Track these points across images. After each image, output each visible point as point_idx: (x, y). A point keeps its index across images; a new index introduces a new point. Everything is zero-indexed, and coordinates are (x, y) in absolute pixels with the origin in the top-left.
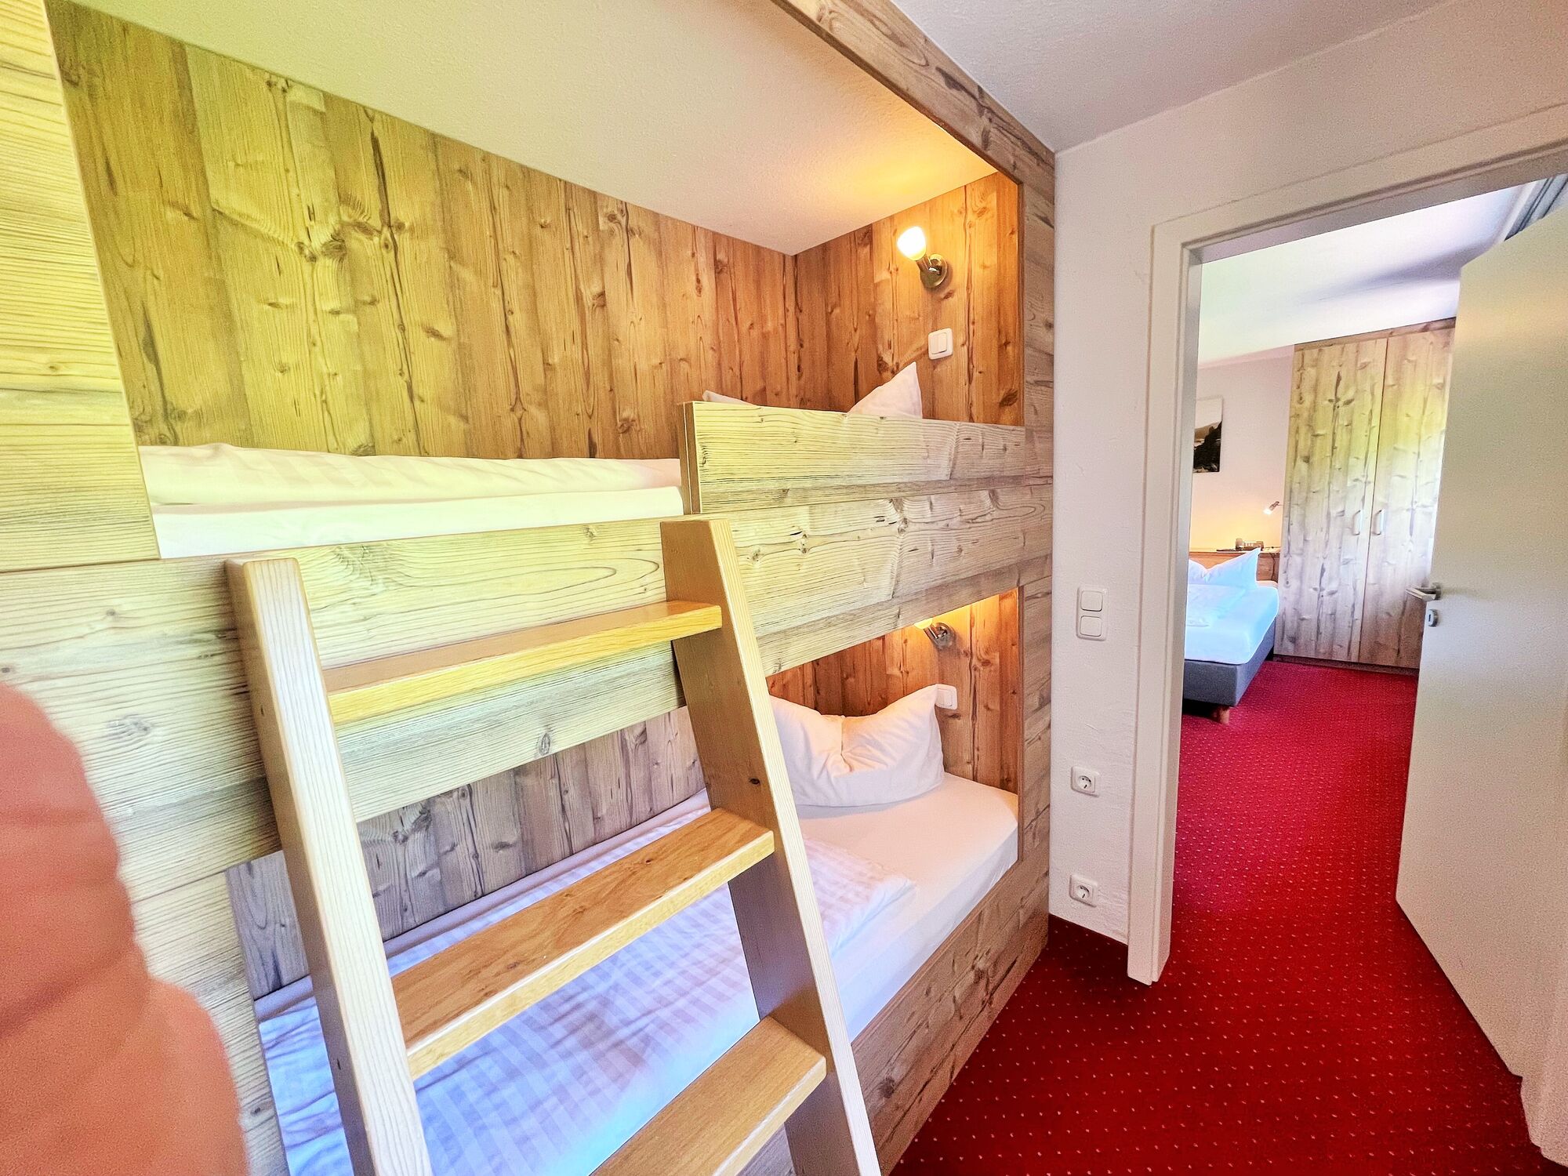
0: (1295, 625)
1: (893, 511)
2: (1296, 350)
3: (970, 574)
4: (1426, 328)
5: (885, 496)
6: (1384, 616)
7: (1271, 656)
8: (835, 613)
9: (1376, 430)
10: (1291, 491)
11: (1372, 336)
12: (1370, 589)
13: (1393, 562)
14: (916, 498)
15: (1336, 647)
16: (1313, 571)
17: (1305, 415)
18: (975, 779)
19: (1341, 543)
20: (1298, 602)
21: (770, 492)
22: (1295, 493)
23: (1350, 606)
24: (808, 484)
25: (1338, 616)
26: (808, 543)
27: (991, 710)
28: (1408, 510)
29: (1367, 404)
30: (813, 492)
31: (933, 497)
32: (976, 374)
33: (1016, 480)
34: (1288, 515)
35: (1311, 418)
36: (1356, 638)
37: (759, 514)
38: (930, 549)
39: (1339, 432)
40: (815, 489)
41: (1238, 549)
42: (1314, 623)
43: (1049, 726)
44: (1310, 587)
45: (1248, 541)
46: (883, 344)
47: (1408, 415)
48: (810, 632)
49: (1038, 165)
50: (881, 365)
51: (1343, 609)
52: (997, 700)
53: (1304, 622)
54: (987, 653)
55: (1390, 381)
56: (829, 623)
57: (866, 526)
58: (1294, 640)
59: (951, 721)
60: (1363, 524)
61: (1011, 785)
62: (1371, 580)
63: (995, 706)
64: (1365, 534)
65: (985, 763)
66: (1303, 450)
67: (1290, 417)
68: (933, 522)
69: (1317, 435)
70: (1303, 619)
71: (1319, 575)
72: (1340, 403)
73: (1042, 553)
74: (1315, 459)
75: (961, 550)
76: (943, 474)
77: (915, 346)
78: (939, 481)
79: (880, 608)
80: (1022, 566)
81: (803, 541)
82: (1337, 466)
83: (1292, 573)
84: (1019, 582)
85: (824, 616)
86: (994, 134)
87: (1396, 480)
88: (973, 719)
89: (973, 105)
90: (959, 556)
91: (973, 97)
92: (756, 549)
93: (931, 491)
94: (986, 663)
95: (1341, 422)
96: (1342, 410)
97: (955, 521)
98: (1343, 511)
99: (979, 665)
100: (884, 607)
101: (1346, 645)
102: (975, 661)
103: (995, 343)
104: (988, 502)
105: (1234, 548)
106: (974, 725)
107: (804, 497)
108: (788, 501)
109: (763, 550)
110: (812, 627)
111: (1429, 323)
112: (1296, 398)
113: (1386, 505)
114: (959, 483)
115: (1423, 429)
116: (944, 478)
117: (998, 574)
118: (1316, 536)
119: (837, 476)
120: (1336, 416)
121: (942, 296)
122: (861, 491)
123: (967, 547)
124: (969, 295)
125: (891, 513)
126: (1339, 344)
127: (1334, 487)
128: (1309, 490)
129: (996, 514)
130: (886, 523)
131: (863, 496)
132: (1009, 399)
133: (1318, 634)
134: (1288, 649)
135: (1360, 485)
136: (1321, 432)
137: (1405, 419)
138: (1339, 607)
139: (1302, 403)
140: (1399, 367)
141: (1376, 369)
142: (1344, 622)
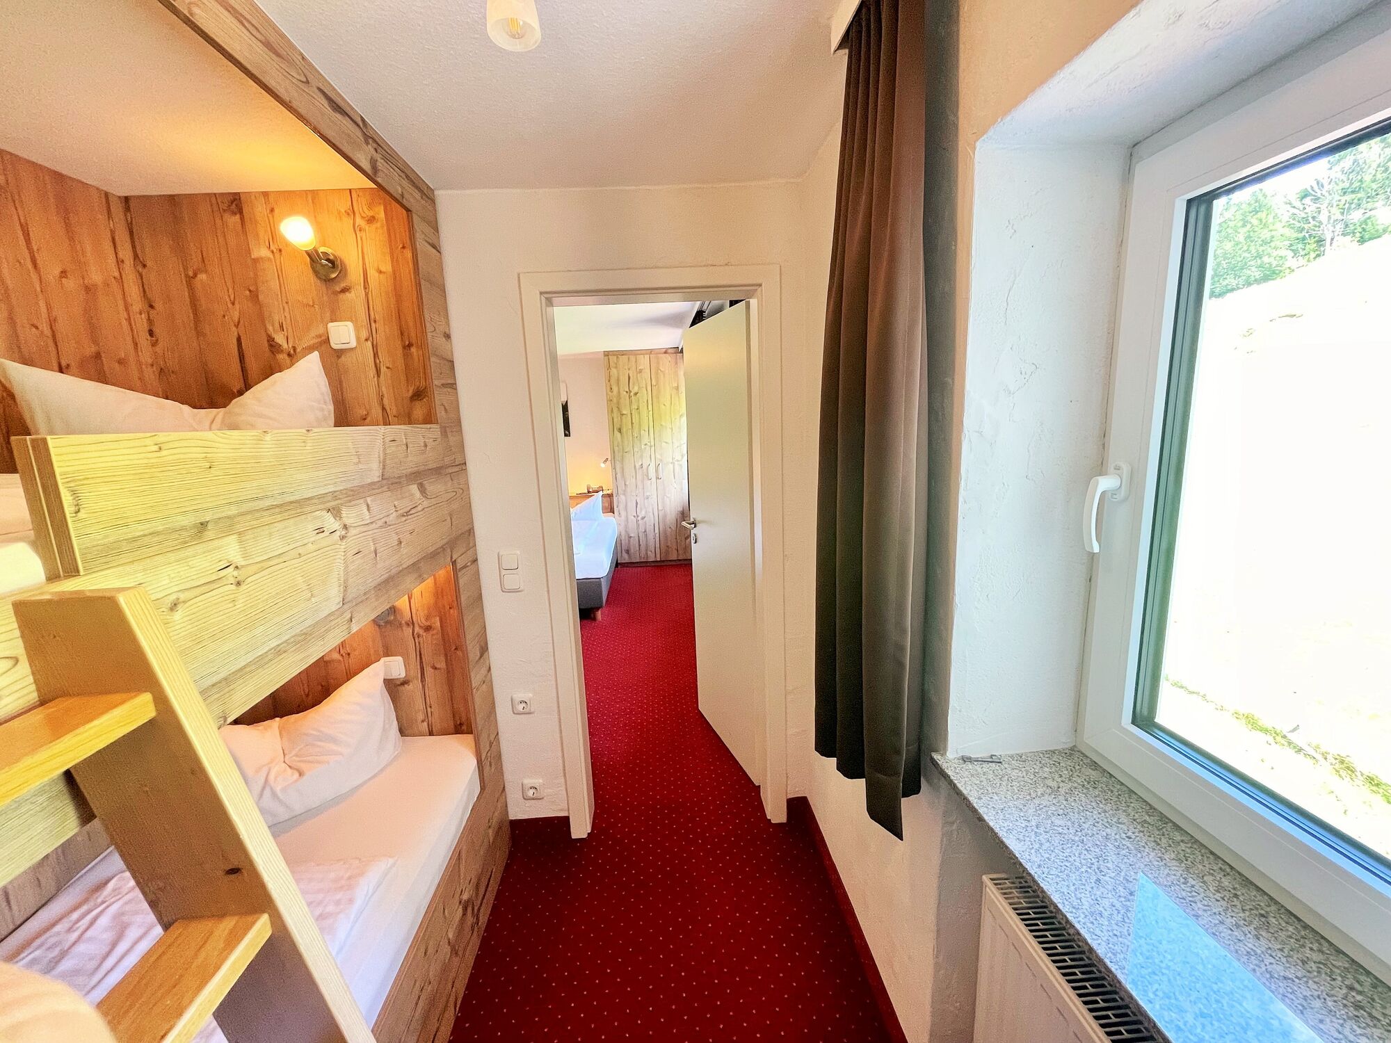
0: (627, 541)
1: (332, 520)
2: (605, 355)
3: (411, 562)
4: (666, 351)
5: (322, 506)
6: (669, 530)
7: (617, 564)
8: (284, 639)
9: (651, 413)
10: (614, 452)
11: (642, 352)
12: (660, 514)
13: (669, 495)
14: (353, 503)
15: (649, 553)
16: (632, 505)
17: (615, 400)
18: (431, 734)
19: (643, 485)
20: (626, 526)
21: (183, 529)
22: (616, 452)
23: (652, 525)
24: (233, 511)
25: (647, 532)
26: (241, 574)
27: (439, 669)
28: (672, 463)
29: (644, 395)
30: (239, 518)
31: (369, 500)
32: (383, 369)
33: (438, 471)
34: (614, 469)
35: (618, 403)
36: (658, 545)
37: (172, 557)
38: (372, 549)
39: (633, 412)
40: (242, 514)
41: (589, 492)
42: (637, 539)
43: (490, 669)
44: (632, 516)
45: (594, 486)
46: (273, 326)
47: (664, 405)
48: (257, 669)
49: (422, 198)
50: (273, 347)
51: (650, 529)
52: (443, 658)
53: (632, 539)
54: (427, 620)
55: (654, 383)
56: (278, 651)
57: (306, 541)
58: (628, 552)
59: (402, 688)
60: (652, 473)
61: (464, 727)
62: (660, 508)
63: (442, 665)
64: (654, 479)
65: (439, 715)
66: (617, 426)
67: (607, 401)
68: (372, 523)
69: (623, 415)
70: (631, 537)
71: (635, 507)
72: (632, 394)
73: (467, 528)
74: (624, 430)
75: (401, 543)
76: (375, 476)
77: (313, 333)
78: (373, 483)
79: (332, 618)
80: (452, 544)
81: (235, 573)
82: (636, 435)
83: (622, 506)
84: (452, 558)
85: (272, 646)
86: (381, 164)
87: (664, 444)
88: (422, 681)
89: (359, 134)
90: (401, 548)
91: (358, 125)
92: (173, 597)
93: (367, 495)
94: (428, 629)
95: (633, 406)
96: (633, 398)
97: (391, 517)
98: (642, 465)
99: (421, 632)
100: (336, 616)
101: (654, 551)
102: (417, 629)
103: (398, 344)
104: (418, 494)
105: (586, 491)
106: (423, 686)
107: (228, 525)
108: (210, 534)
109: (182, 596)
110: (261, 662)
112: (609, 388)
113: (661, 460)
114: (391, 482)
115: (673, 414)
116: (376, 479)
117: (434, 555)
118: (631, 481)
119: (267, 497)
120: (631, 403)
121: (338, 289)
122: (295, 507)
123: (406, 537)
124: (367, 295)
125: (330, 523)
126: (626, 354)
127: (636, 449)
128: (623, 452)
129: (426, 503)
130: (326, 533)
131: (298, 511)
132: (418, 395)
133: (640, 545)
134: (625, 558)
135: (648, 448)
136: (624, 412)
137: (663, 407)
138: (647, 526)
139: (612, 392)
140: (657, 374)
141: (646, 374)
142: (651, 536)
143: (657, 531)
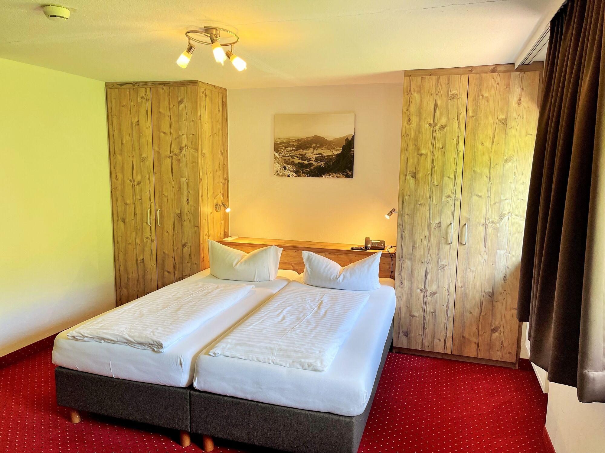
0: (408, 321)
2: (405, 76)
4: (494, 69)
6: (468, 315)
9: (461, 154)
10: (403, 202)
11: (458, 71)
12: (459, 291)
13: (474, 269)
15: (436, 341)
16: (419, 275)
17: (413, 135)
19: (439, 251)
20: (409, 301)
22: (406, 204)
23: (445, 305)
25: (437, 314)
28: (483, 225)
29: (455, 131)
34: (401, 224)
35: (416, 139)
36: (450, 334)
39: (436, 153)
41: (366, 248)
42: (421, 319)
44: (418, 288)
45: (375, 239)
47: (482, 144)
53: (414, 319)
55: (470, 113)
58: (407, 334)
60: (453, 235)
62: (459, 283)
64: (455, 244)
66: (411, 169)
67: (402, 136)
69: (421, 155)
70: (413, 316)
71: (424, 278)
72: (437, 128)
74: (420, 175)
82: (436, 183)
83: (405, 275)
87: (475, 198)
95: (437, 145)
96: (438, 133)
98: (440, 223)
101: (443, 339)
105: (363, 246)
111: (496, 66)
112: (406, 119)
113: (468, 220)
115: (492, 157)
118: (421, 243)
120: (434, 139)
126: (436, 75)
127: (434, 202)
128: (416, 204)
133: (424, 329)
134: (403, 343)
135: (451, 201)
136: (424, 152)
137: (480, 147)
138: (438, 306)
139: (410, 124)
140: (476, 100)
141: (461, 101)
142: (441, 319)
143: (451, 313)
